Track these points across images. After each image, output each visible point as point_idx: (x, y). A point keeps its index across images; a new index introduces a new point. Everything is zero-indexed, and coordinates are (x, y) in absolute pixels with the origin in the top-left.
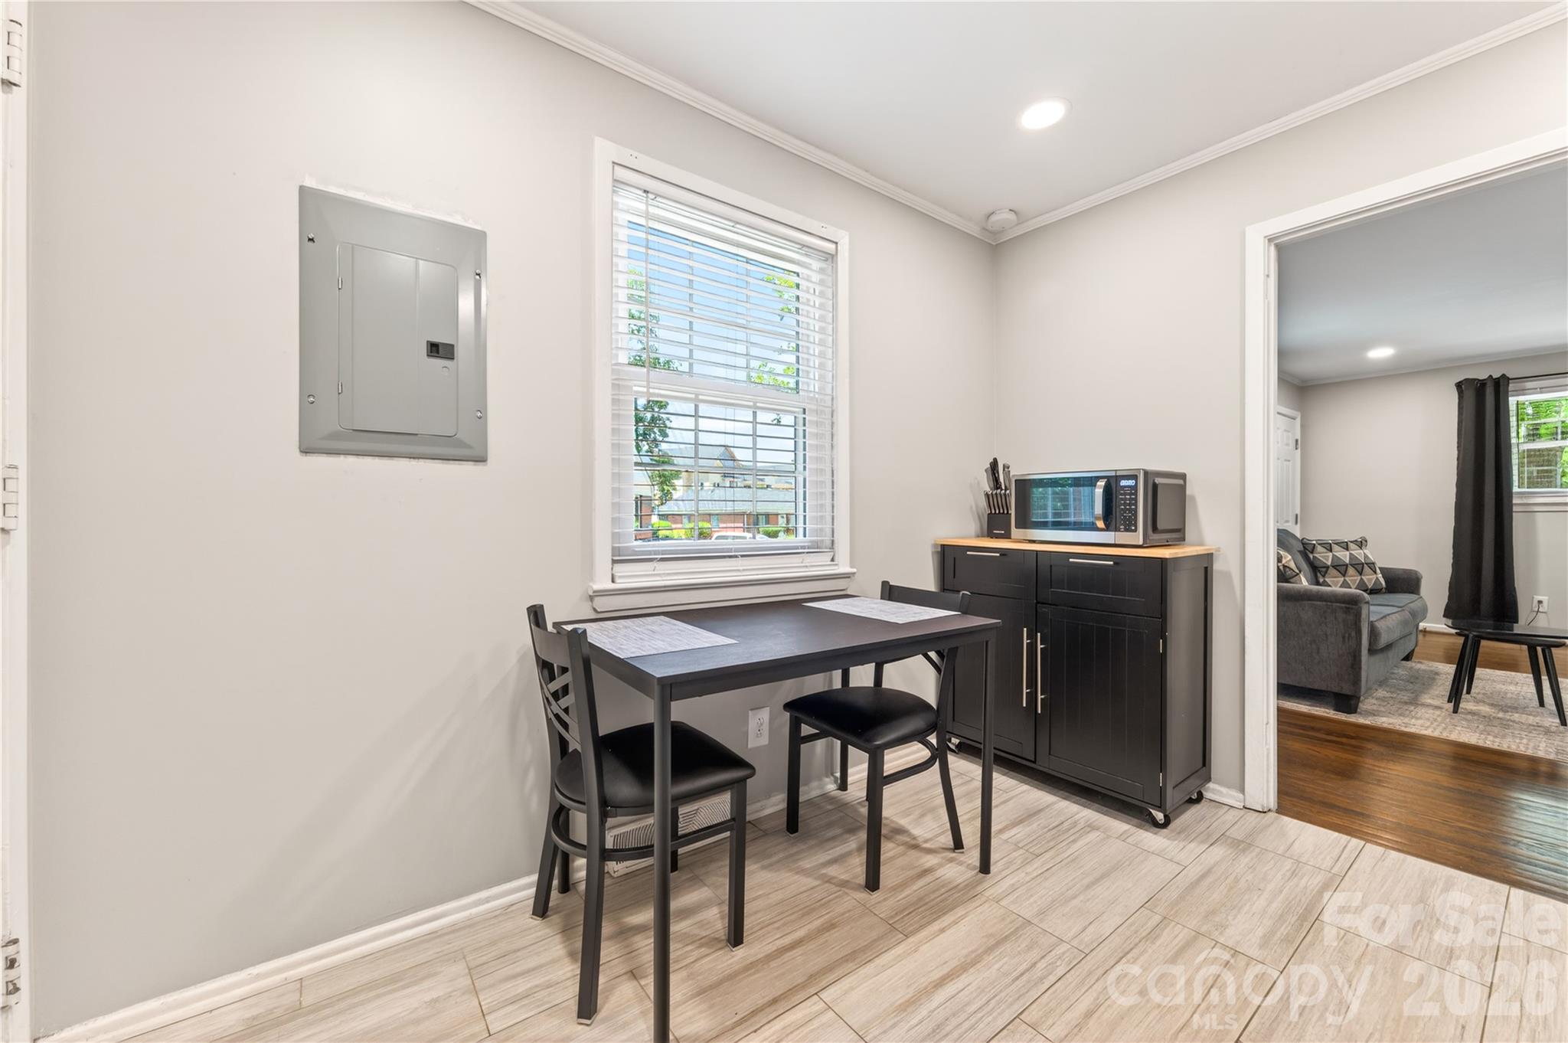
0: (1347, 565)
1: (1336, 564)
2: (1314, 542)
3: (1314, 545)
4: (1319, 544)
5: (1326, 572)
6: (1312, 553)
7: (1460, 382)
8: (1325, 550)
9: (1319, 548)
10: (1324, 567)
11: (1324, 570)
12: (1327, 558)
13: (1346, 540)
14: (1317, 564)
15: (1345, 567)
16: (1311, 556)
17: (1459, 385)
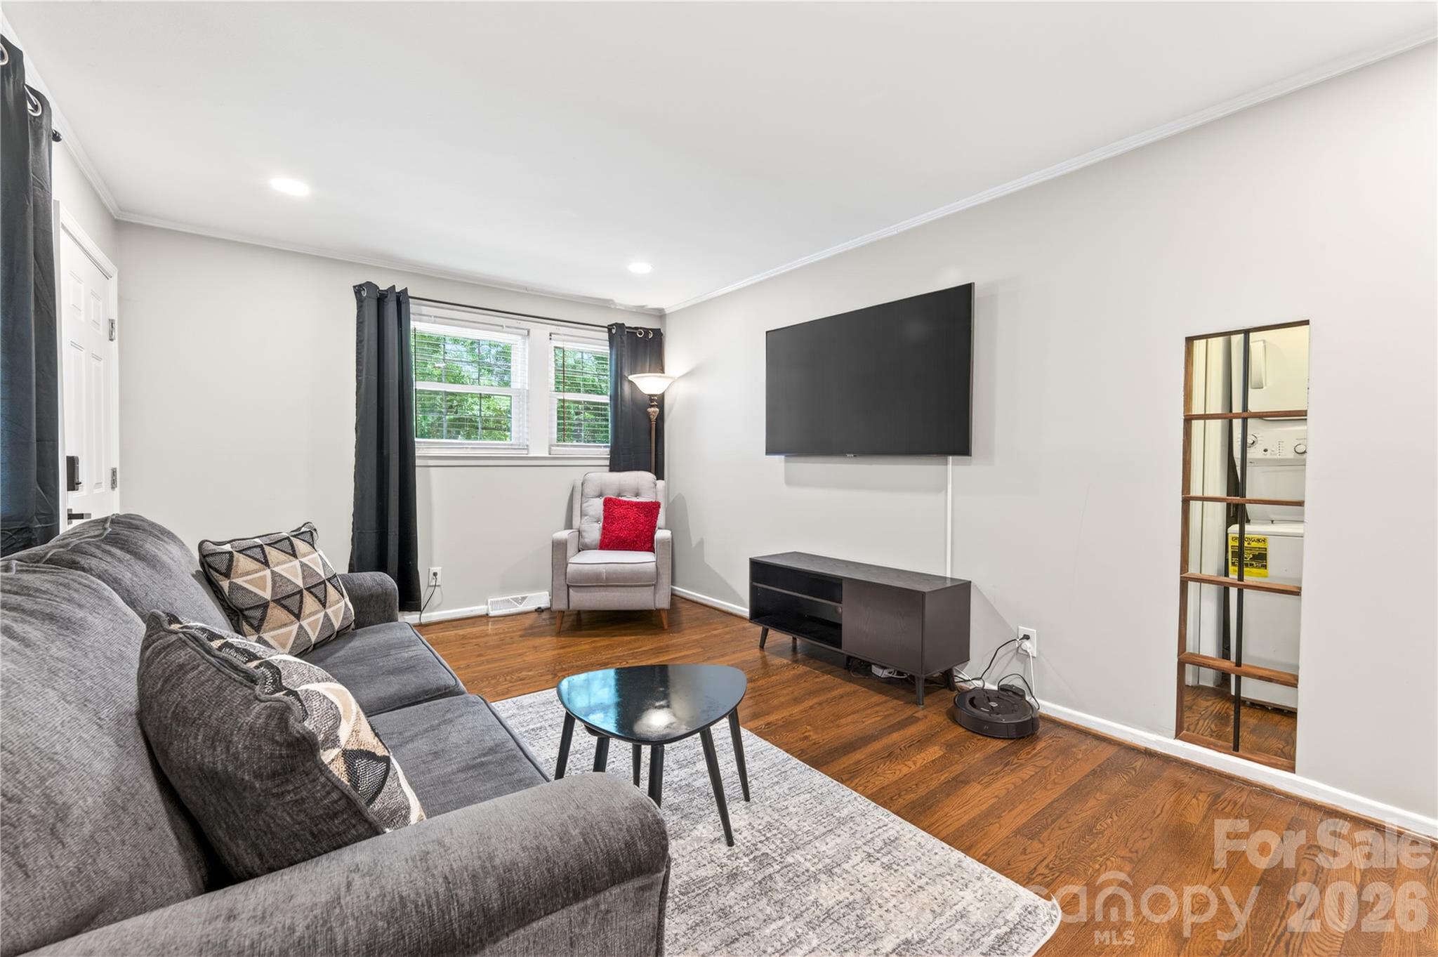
0: (300, 592)
1: (279, 596)
2: (228, 547)
3: (230, 553)
4: (240, 552)
5: (262, 620)
6: (227, 575)
7: (360, 286)
8: (256, 565)
9: (242, 562)
10: (258, 607)
11: (257, 614)
12: (261, 583)
13: (285, 534)
14: (240, 601)
15: (298, 596)
16: (225, 584)
17: (358, 290)
